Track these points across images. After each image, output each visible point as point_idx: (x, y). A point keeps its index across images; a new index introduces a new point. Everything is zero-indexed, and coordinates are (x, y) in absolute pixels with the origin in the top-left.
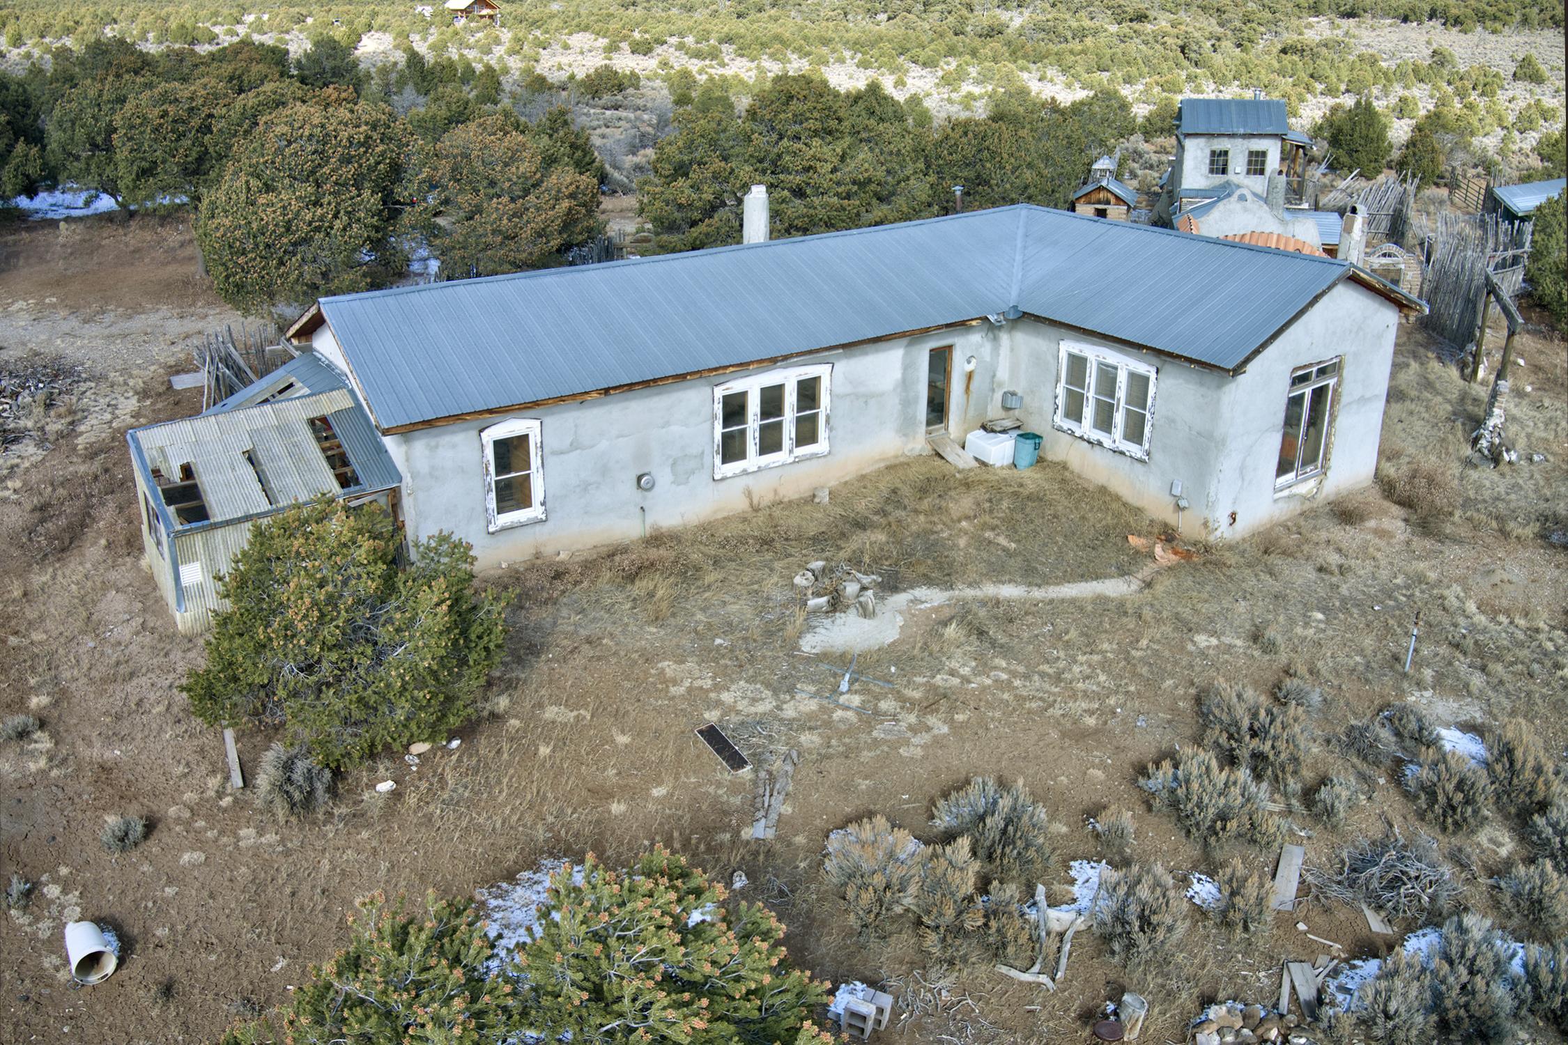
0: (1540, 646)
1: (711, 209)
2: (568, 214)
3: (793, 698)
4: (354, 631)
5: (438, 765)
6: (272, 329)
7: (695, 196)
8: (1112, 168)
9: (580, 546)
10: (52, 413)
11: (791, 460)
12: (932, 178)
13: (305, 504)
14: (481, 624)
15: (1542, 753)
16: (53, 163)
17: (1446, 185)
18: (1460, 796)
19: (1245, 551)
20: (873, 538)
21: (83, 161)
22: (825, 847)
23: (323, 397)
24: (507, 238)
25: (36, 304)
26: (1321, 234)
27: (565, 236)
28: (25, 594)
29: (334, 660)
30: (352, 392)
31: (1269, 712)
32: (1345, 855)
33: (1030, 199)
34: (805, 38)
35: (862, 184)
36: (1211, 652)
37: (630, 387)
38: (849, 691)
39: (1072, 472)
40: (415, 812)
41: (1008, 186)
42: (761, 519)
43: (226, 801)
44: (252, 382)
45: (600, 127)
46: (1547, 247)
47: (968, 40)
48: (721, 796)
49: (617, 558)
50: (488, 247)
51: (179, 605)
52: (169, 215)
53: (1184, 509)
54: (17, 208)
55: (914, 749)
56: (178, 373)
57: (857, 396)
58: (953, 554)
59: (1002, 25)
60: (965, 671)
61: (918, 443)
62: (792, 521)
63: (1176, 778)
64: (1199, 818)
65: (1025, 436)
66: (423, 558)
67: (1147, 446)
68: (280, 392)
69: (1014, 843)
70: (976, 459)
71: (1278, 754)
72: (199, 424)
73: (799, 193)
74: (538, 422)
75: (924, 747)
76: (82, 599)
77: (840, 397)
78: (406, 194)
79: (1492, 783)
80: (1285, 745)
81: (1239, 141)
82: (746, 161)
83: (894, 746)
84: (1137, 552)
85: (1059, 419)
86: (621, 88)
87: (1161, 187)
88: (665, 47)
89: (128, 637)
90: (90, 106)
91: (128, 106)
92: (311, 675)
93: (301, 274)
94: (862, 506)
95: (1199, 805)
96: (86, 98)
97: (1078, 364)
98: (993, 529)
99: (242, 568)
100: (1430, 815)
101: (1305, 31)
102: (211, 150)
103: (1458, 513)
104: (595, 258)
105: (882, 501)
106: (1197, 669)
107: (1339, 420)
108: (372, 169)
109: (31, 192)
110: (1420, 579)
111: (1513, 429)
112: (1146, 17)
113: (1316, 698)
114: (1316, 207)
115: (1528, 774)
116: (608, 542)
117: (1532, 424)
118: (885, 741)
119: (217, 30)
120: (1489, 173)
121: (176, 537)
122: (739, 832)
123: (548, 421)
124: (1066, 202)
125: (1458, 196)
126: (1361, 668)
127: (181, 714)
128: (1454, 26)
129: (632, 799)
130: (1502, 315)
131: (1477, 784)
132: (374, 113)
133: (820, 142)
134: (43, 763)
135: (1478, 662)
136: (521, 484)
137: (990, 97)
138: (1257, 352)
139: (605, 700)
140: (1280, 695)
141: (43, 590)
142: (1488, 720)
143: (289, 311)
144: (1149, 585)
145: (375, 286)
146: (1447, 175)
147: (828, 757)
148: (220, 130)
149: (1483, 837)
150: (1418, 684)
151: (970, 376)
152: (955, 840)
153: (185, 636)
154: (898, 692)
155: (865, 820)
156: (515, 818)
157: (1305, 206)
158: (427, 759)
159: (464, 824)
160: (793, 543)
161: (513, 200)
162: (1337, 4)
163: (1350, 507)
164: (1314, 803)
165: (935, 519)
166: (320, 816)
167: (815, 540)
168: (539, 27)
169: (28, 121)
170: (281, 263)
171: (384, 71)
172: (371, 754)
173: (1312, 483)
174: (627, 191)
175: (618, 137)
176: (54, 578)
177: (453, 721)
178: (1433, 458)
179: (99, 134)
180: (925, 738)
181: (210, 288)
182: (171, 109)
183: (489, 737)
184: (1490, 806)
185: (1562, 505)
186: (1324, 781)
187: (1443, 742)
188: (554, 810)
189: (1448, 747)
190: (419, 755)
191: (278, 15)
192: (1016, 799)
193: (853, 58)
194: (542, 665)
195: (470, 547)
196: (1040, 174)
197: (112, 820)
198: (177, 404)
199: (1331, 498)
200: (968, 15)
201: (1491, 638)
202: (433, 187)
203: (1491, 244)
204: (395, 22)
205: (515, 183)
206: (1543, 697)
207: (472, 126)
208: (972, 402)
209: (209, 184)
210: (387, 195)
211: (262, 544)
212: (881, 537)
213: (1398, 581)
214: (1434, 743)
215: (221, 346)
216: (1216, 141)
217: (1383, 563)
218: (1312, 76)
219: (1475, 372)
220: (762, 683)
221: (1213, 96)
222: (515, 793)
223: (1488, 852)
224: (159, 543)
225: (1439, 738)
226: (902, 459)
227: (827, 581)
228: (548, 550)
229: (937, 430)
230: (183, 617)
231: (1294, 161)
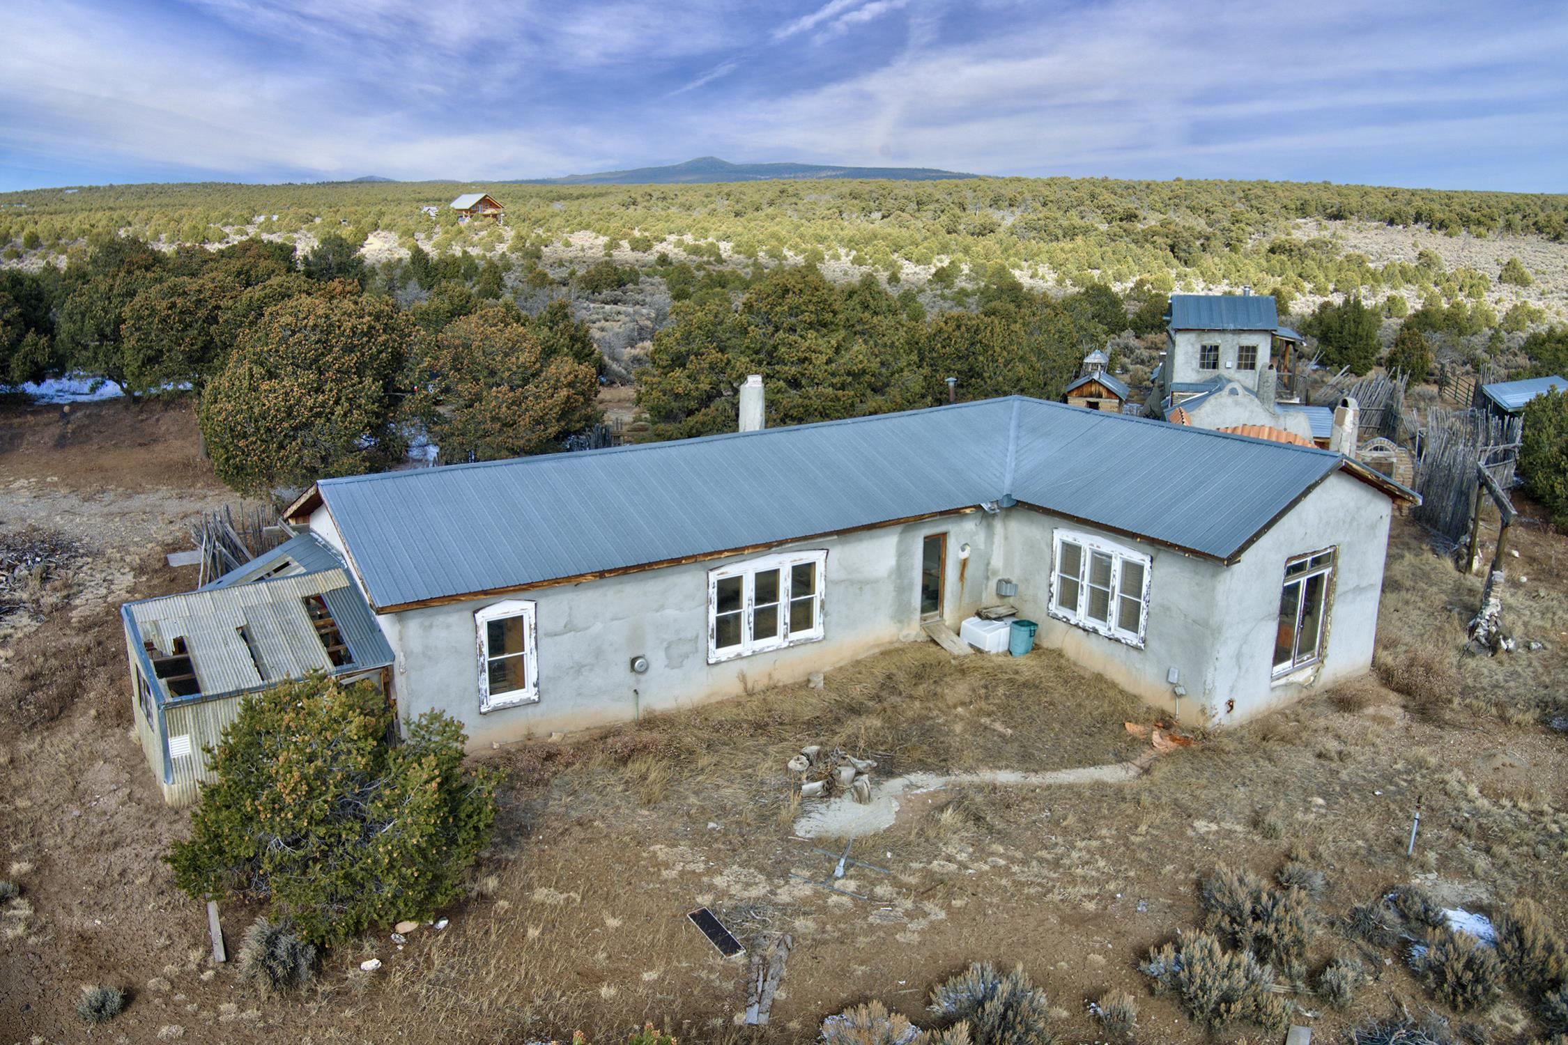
0: (1545, 828)
1: (708, 399)
2: (566, 403)
3: (787, 882)
4: (343, 806)
5: (425, 945)
6: (270, 511)
7: (692, 386)
8: (1103, 361)
9: (572, 728)
10: (48, 587)
11: (786, 644)
12: (926, 370)
13: (297, 680)
14: (471, 803)
15: (1551, 932)
16: (61, 352)
17: (1435, 382)
18: (1469, 975)
19: (1243, 737)
20: (868, 723)
21: (91, 350)
22: (820, 1033)
23: (319, 576)
24: (505, 425)
25: (37, 483)
26: (1313, 427)
27: (563, 424)
28: (12, 761)
29: (321, 835)
30: (347, 572)
31: (1271, 896)
32: (1353, 1034)
33: (1022, 391)
34: (801, 236)
35: (856, 375)
36: (1211, 837)
37: (626, 571)
38: (844, 876)
39: (1068, 660)
40: (400, 992)
41: (1000, 379)
42: (755, 703)
43: (208, 975)
44: (247, 561)
45: (599, 320)
46: (1538, 443)
47: (960, 239)
48: (713, 981)
49: (610, 741)
50: (486, 434)
51: (167, 776)
52: (172, 401)
53: (1181, 696)
54: (24, 393)
55: (911, 934)
56: (175, 550)
57: (852, 582)
58: (949, 739)
59: (993, 224)
60: (963, 857)
61: (913, 630)
62: (786, 706)
63: (1178, 962)
64: (1203, 1001)
65: (1021, 623)
66: (414, 735)
67: (1142, 634)
68: (276, 571)
69: (1014, 1028)
70: (971, 646)
71: (1281, 937)
72: (195, 600)
73: (794, 383)
74: (533, 604)
75: (922, 932)
76: (69, 768)
77: (837, 583)
78: (407, 382)
79: (1502, 962)
80: (1288, 927)
81: (1229, 337)
82: (742, 352)
83: (891, 931)
84: (1134, 739)
85: (1054, 607)
86: (621, 284)
87: (1153, 382)
88: (664, 244)
89: (114, 806)
90: (100, 299)
91: (137, 299)
92: (297, 849)
93: (301, 458)
94: (856, 691)
95: (1203, 988)
96: (97, 291)
97: (1072, 553)
98: (989, 715)
99: (231, 741)
100: (1439, 994)
101: (1293, 231)
102: (217, 339)
103: (1456, 701)
104: (593, 444)
105: (877, 686)
106: (1197, 854)
107: (1334, 609)
108: (373, 358)
109: (39, 379)
110: (1421, 764)
111: (1510, 618)
112: (1136, 217)
113: (1318, 881)
114: (1307, 402)
115: (1539, 953)
116: (601, 724)
117: (1528, 613)
118: (880, 927)
119: (227, 230)
120: (1477, 371)
121: (166, 709)
122: (731, 1018)
123: (542, 602)
124: (1058, 395)
125: (1448, 392)
126: (1363, 852)
127: (164, 886)
128: (1439, 229)
129: (623, 983)
130: (1496, 508)
131: (1487, 963)
132: (377, 305)
133: (815, 334)
134: (20, 930)
135: (1483, 844)
136: (515, 666)
137: (982, 293)
138: (1251, 542)
139: (595, 882)
140: (1282, 879)
141: (30, 757)
142: (1494, 901)
143: (288, 494)
144: (1147, 771)
145: (372, 470)
146: (1437, 372)
147: (825, 943)
148: (226, 321)
149: (1495, 1015)
150: (1422, 867)
151: (964, 564)
152: (953, 1025)
153: (171, 808)
154: (895, 878)
155: (861, 1005)
156: (502, 1000)
157: (1297, 401)
158: (414, 939)
159: (450, 1005)
160: (788, 727)
161: (512, 389)
162: (1324, 206)
163: (1348, 694)
164: (1320, 984)
165: (931, 705)
166: (304, 993)
167: (809, 724)
168: (541, 226)
169: (40, 313)
170: (281, 446)
171: (389, 266)
172: (357, 931)
173: (1309, 671)
174: (625, 382)
175: (617, 330)
176: (41, 746)
177: (441, 900)
178: (1430, 647)
179: (108, 325)
180: (921, 924)
181: (211, 470)
182: (179, 302)
183: (476, 918)
184: (1501, 984)
185: (1561, 691)
186: (1329, 962)
187: (1450, 923)
188: (542, 993)
189: (1455, 927)
190: (405, 935)
191: (287, 215)
192: (1016, 984)
193: (847, 255)
194: (532, 848)
195: (461, 726)
196: (1032, 367)
197: (89, 990)
198: (172, 580)
199: (1329, 686)
200: (961, 214)
201: (1495, 821)
202: (433, 376)
203: (1481, 438)
204: (401, 222)
205: (515, 373)
206: (1551, 877)
207: (474, 318)
208: (966, 590)
209: (212, 372)
210: (388, 383)
211: (252, 718)
212: (877, 723)
213: (1399, 766)
214: (1442, 923)
215: (219, 525)
216: (1206, 336)
217: (1383, 749)
218: (1300, 276)
219: (1470, 563)
220: (756, 868)
221: (1202, 294)
222: (503, 975)
223: (1501, 1030)
224: (149, 715)
225: (1445, 918)
226: (897, 645)
227: (822, 766)
228: (540, 731)
229: (932, 617)
230: (170, 789)
231: (1283, 357)
